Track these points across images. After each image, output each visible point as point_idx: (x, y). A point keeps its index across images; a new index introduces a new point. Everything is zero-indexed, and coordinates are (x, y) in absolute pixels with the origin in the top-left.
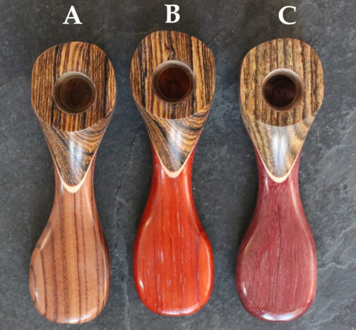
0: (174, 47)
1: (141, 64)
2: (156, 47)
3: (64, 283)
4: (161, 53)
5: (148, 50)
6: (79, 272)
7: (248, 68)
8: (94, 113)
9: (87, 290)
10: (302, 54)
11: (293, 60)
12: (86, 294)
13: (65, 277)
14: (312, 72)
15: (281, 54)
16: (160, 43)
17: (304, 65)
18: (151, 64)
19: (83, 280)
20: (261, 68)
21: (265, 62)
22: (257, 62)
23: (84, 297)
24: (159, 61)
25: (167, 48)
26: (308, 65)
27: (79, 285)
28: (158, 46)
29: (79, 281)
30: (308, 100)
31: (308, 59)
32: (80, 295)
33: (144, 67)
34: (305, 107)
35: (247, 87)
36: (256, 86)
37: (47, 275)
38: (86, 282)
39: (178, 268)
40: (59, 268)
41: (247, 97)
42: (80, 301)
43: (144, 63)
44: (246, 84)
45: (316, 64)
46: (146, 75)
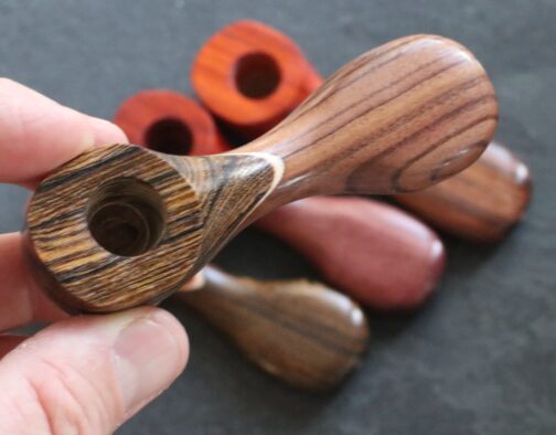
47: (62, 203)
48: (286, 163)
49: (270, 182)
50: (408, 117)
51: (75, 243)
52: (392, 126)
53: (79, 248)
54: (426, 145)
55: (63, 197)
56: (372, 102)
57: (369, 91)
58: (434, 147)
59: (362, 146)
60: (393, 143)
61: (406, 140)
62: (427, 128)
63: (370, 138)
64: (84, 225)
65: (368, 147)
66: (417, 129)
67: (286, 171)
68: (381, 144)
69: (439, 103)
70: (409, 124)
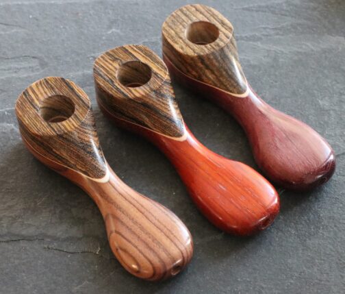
0: (117, 57)
1: (104, 79)
2: (105, 64)
3: (150, 238)
4: (112, 65)
5: (101, 69)
6: (154, 224)
7: (169, 34)
8: (81, 110)
9: (170, 231)
10: (197, 10)
11: (194, 16)
12: (172, 234)
13: (147, 233)
14: (211, 15)
15: (184, 17)
16: (107, 61)
17: (203, 15)
18: (111, 74)
19: (162, 227)
20: (178, 30)
21: (178, 26)
22: (172, 29)
23: (172, 236)
24: (114, 70)
25: (113, 61)
26: (206, 13)
27: (162, 231)
28: (106, 63)
29: (160, 229)
30: (223, 29)
31: (203, 10)
32: (168, 237)
33: (107, 79)
34: (224, 34)
35: (178, 44)
36: (183, 40)
37: (133, 241)
38: (165, 227)
39: (240, 186)
40: (138, 231)
41: (182, 48)
42: (172, 241)
43: (105, 77)
44: (176, 42)
45: (210, 11)
46: (113, 82)
47: (58, 87)
48: (107, 183)
49: (96, 178)
50: (142, 229)
51: (41, 94)
52: (136, 223)
53: (40, 96)
54: (130, 238)
55: (61, 86)
56: (146, 213)
57: (151, 211)
58: (130, 242)
59: (123, 212)
60: (128, 224)
61: (130, 229)
62: (139, 237)
63: (127, 215)
64: (50, 95)
65: (122, 215)
66: (137, 233)
67: (103, 184)
68: (125, 219)
69: (153, 241)
70: (139, 230)
